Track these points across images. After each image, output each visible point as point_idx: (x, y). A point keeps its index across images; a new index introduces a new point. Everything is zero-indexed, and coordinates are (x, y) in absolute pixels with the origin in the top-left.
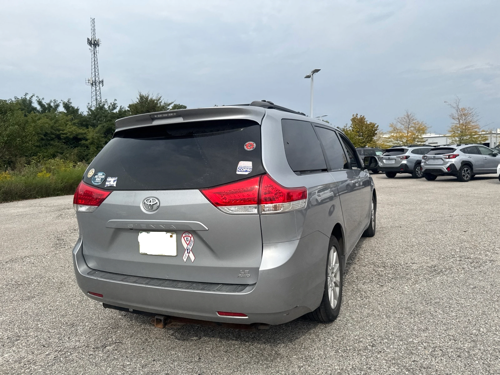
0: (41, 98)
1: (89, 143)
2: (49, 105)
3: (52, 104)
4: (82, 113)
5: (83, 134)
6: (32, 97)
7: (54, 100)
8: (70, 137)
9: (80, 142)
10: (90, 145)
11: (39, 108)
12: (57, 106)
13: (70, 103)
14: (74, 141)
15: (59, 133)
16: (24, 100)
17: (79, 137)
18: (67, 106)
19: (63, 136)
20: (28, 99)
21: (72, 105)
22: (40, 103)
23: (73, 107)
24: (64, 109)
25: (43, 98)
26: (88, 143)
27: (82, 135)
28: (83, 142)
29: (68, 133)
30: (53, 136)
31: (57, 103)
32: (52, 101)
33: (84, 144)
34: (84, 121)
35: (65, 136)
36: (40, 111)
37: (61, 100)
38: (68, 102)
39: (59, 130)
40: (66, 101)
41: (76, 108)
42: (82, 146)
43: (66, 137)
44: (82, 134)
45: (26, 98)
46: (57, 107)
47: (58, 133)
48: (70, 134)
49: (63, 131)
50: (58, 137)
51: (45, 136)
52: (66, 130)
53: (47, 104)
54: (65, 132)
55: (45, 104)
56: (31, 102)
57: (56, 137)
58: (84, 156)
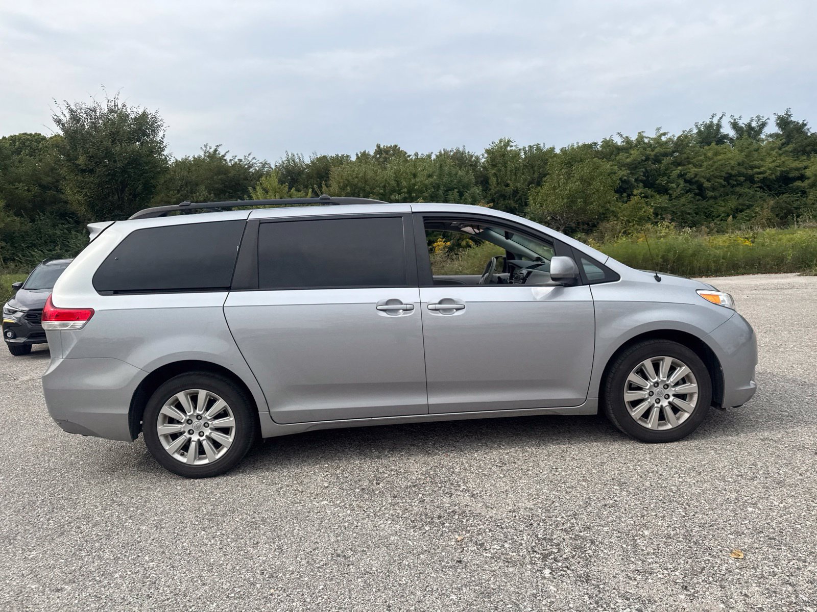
0: (736, 117)
1: (809, 184)
2: (749, 126)
3: (754, 124)
4: (808, 129)
5: (800, 168)
6: (721, 118)
7: (757, 117)
8: (770, 177)
9: (791, 185)
10: (810, 188)
11: (732, 133)
12: (764, 125)
13: (790, 116)
14: (780, 184)
15: (752, 173)
16: (709, 127)
17: (791, 175)
18: (784, 122)
19: (758, 178)
20: (715, 121)
21: (793, 119)
22: (735, 126)
23: (794, 122)
24: (777, 128)
25: (740, 117)
26: (806, 184)
27: (797, 172)
28: (798, 183)
29: (768, 171)
30: (742, 178)
31: (764, 121)
32: (754, 119)
33: (798, 187)
34: (808, 145)
35: (762, 176)
36: (735, 139)
37: (775, 114)
38: (787, 114)
39: (752, 168)
40: (782, 113)
41: (801, 122)
42: (794, 191)
43: (764, 177)
44: (797, 169)
45: (712, 122)
46: (763, 127)
47: (750, 172)
48: (771, 172)
49: (759, 168)
50: (750, 179)
51: (726, 179)
52: (765, 166)
53: (746, 125)
54: (762, 169)
55: (743, 126)
56: (719, 126)
57: (745, 180)
58: (793, 209)
